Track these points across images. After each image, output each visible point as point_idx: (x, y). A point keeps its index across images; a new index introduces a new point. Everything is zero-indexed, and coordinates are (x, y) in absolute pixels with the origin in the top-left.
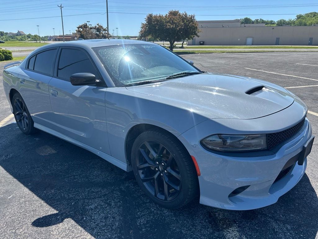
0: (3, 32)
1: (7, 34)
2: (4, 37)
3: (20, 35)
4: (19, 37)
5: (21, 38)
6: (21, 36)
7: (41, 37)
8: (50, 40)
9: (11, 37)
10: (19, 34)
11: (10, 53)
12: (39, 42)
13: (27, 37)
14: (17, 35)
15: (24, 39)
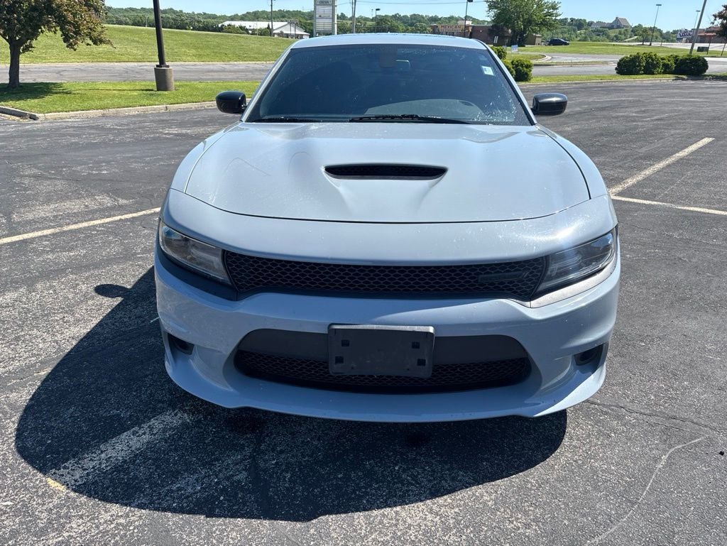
0: (585, 20)
1: (590, 24)
2: (583, 31)
3: (619, 27)
4: (612, 33)
5: (617, 34)
6: (617, 30)
7: (664, 32)
8: (679, 40)
9: (598, 31)
10: (617, 24)
11: (529, 66)
12: (648, 43)
13: (632, 31)
14: (611, 27)
15: (623, 37)
